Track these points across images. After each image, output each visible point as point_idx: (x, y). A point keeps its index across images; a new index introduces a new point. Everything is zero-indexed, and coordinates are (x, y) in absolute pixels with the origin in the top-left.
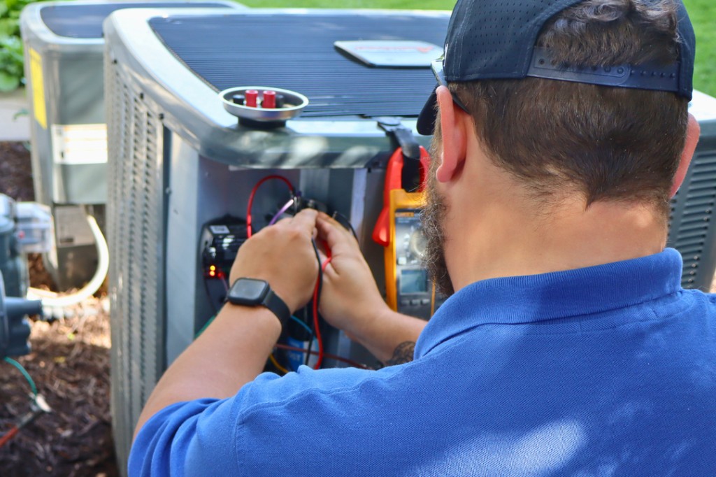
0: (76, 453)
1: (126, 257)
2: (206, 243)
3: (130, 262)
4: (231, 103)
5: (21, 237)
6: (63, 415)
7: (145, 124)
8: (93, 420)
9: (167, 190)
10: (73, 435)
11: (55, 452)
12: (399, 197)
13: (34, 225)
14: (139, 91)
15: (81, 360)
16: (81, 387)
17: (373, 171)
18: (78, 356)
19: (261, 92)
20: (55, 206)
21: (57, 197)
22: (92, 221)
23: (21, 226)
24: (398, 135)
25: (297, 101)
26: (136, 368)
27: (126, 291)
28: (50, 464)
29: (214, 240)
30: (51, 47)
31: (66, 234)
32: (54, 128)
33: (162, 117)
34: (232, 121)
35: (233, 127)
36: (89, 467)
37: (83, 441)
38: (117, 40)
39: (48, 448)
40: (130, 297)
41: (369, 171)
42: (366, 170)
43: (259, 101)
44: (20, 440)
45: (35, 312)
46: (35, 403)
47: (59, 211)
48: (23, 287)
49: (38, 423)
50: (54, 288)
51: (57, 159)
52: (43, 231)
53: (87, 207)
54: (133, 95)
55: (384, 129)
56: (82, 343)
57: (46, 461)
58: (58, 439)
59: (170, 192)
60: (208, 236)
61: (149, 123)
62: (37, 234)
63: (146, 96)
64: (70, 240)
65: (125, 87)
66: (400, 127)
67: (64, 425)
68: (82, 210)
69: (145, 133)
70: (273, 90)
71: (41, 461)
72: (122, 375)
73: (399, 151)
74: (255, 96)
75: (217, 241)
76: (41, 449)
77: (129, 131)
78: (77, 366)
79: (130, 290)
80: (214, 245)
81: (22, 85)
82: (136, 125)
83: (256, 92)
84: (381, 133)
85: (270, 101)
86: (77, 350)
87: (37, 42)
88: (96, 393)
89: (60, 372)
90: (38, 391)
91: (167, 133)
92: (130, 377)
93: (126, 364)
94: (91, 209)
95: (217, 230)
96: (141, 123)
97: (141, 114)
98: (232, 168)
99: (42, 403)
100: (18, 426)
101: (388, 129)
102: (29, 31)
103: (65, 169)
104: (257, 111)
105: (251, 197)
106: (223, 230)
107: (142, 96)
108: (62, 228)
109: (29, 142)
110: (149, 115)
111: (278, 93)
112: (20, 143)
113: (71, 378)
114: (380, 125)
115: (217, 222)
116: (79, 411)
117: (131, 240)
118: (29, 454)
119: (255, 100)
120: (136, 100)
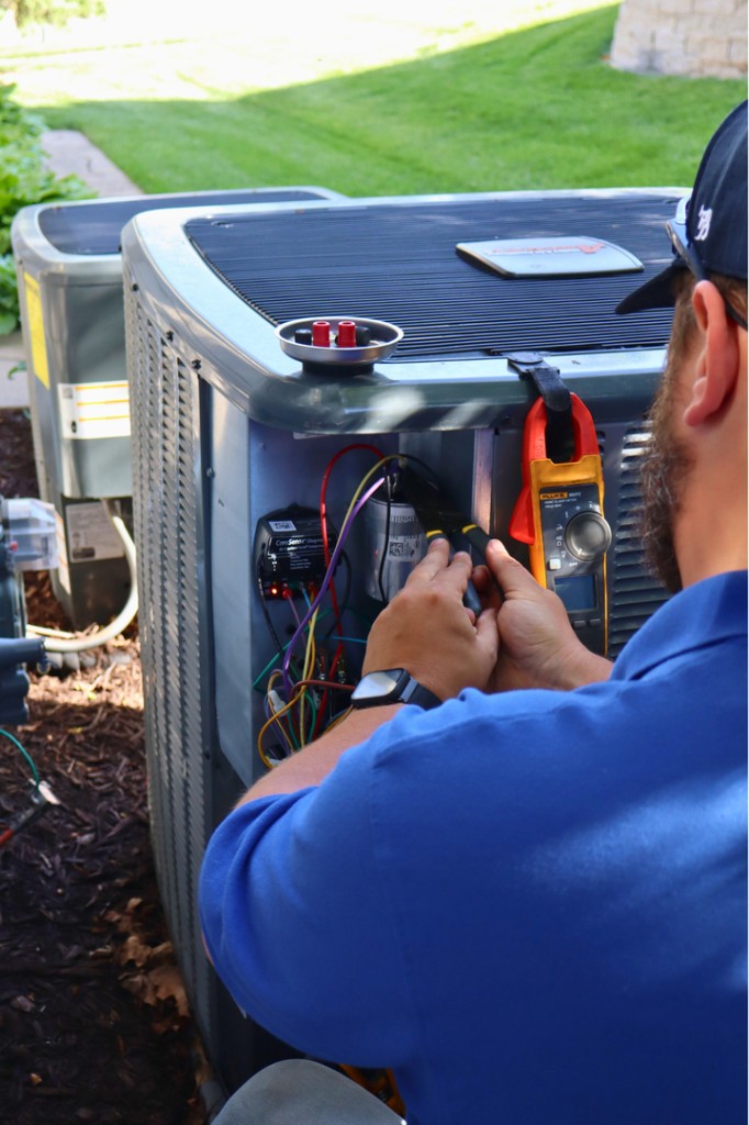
0: (99, 868)
1: (158, 572)
2: (264, 546)
3: (163, 579)
4: (292, 341)
5: (12, 548)
6: (79, 812)
7: (176, 377)
8: (123, 818)
9: (209, 472)
10: (94, 841)
11: (68, 866)
12: (545, 470)
13: (32, 531)
14: (167, 329)
15: (106, 730)
16: (106, 770)
17: (501, 432)
18: (102, 724)
19: (334, 323)
20: (66, 501)
21: (68, 491)
22: (119, 523)
23: (13, 532)
24: (538, 377)
25: (387, 335)
26: (176, 737)
27: (160, 623)
28: (60, 884)
29: (274, 541)
30: (53, 270)
31: (83, 545)
32: (61, 387)
33: (197, 365)
34: (296, 368)
35: (296, 376)
36: (118, 888)
37: (109, 849)
38: (139, 256)
39: (57, 859)
40: (165, 631)
41: (497, 433)
42: (492, 432)
43: (332, 336)
44: (17, 849)
45: (35, 658)
46: (38, 793)
47: (70, 510)
48: (18, 624)
49: (42, 822)
50: (67, 626)
51: (67, 433)
52: (45, 540)
53: (111, 501)
54: (159, 336)
55: (517, 370)
56: (108, 705)
57: (54, 879)
58: (72, 847)
59: (213, 475)
60: (266, 537)
61: (180, 376)
62: (37, 543)
63: (175, 336)
64: (90, 552)
65: (150, 324)
66: (542, 366)
67: (81, 827)
68: (105, 506)
69: (176, 389)
70: (352, 320)
71: (47, 878)
72: (158, 748)
73: (541, 401)
74: (327, 329)
75: (278, 542)
76: (47, 862)
77: (156, 387)
78: (99, 739)
79: (164, 621)
80: (274, 548)
81: (18, 327)
82: (165, 379)
83: (328, 324)
84: (514, 376)
85: (347, 336)
86: (100, 716)
87: (36, 262)
88: (126, 780)
89: (76, 749)
90: (43, 777)
91: (205, 389)
92: (169, 751)
93: (163, 732)
94: (118, 504)
95: (276, 527)
96: (171, 374)
97: (171, 362)
98: (297, 436)
99: (47, 793)
100: (13, 826)
101: (523, 369)
102: (24, 247)
103: (78, 447)
104: (330, 351)
105: (325, 477)
106: (287, 527)
107: (170, 336)
108: (77, 535)
109: (28, 410)
110: (180, 363)
111: (358, 323)
112: (19, 412)
113: (92, 758)
114: (512, 365)
115: (277, 516)
116: (102, 805)
117: (163, 547)
118: (30, 869)
119: (328, 336)
120: (163, 343)
